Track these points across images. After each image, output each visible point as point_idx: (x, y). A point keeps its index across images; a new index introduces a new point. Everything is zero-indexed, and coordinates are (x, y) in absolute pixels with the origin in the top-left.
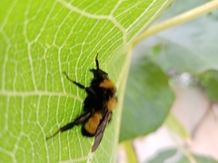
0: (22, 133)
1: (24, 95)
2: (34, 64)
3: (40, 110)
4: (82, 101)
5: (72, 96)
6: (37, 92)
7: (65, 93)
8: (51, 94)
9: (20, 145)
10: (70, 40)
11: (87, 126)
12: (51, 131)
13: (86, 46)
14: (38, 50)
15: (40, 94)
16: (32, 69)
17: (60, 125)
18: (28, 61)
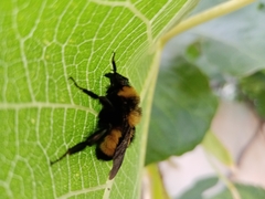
0: (18, 157)
1: (18, 107)
2: (30, 66)
3: (41, 127)
4: (96, 115)
5: (83, 109)
6: (35, 104)
7: (73, 105)
8: (54, 106)
9: (16, 172)
10: (76, 35)
11: (102, 146)
12: (57, 154)
13: (98, 43)
14: (34, 49)
15: (40, 105)
16: (27, 73)
17: (68, 146)
18: (22, 63)
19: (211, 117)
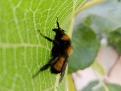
0: (17, 75)
1: (15, 46)
3: (27, 57)
4: (50, 51)
5: (44, 47)
6: (23, 44)
7: (40, 45)
8: (32, 46)
9: (17, 84)
10: (40, 6)
12: (35, 71)
13: (51, 12)
14: (20, 14)
15: (26, 45)
16: (18, 27)
17: (39, 67)
18: (14, 22)
19: (97, 51)
